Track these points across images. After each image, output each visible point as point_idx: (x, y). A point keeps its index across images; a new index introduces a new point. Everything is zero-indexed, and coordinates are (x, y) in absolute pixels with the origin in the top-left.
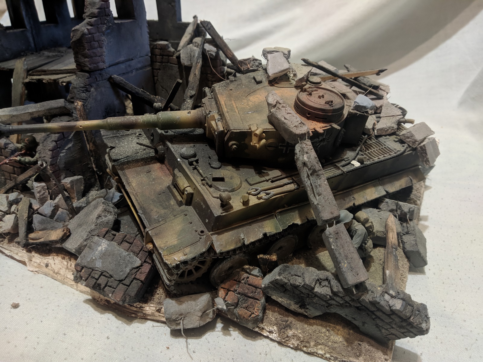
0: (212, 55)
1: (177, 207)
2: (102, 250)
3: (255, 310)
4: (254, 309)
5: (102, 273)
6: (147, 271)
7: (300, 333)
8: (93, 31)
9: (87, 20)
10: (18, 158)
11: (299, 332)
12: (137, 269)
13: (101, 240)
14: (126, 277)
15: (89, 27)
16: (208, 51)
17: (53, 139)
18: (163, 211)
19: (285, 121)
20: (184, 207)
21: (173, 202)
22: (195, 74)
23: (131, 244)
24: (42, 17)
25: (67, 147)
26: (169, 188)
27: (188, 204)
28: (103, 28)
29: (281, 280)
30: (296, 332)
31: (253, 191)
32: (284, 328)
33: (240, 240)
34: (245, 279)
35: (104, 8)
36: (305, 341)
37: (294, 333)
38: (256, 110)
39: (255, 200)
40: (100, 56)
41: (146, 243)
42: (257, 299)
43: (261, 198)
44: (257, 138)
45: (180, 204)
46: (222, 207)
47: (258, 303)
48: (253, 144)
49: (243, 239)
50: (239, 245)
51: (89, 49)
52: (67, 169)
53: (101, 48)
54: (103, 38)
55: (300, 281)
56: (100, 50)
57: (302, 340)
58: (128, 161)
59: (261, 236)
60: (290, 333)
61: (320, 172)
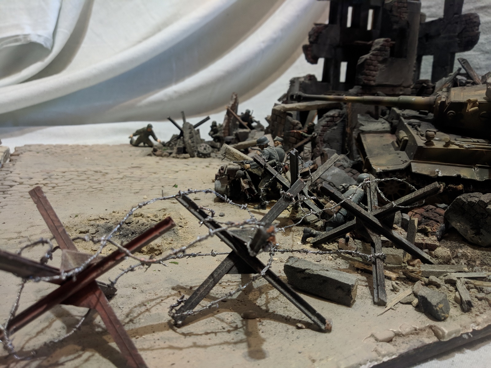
0: (462, 82)
1: (394, 151)
3: (434, 228)
4: (433, 227)
7: (469, 252)
10: (301, 132)
11: (468, 251)
13: (336, 168)
15: (371, 56)
16: (460, 80)
18: (382, 152)
20: (399, 152)
25: (333, 128)
26: (393, 143)
27: (403, 149)
28: (381, 58)
29: (460, 199)
30: (465, 252)
31: (457, 143)
32: (456, 248)
33: (435, 172)
34: (433, 210)
35: (385, 46)
36: (472, 260)
37: (464, 252)
38: (479, 95)
39: (457, 147)
40: (373, 76)
41: (364, 169)
42: (438, 222)
43: (462, 146)
44: (471, 104)
45: (396, 149)
46: (425, 143)
47: (438, 224)
48: (467, 111)
49: (438, 172)
50: (432, 175)
51: (367, 70)
52: (328, 142)
53: (376, 71)
54: (379, 65)
55: (477, 199)
56: (374, 73)
57: (469, 259)
58: (370, 132)
59: (454, 175)
60: (460, 251)
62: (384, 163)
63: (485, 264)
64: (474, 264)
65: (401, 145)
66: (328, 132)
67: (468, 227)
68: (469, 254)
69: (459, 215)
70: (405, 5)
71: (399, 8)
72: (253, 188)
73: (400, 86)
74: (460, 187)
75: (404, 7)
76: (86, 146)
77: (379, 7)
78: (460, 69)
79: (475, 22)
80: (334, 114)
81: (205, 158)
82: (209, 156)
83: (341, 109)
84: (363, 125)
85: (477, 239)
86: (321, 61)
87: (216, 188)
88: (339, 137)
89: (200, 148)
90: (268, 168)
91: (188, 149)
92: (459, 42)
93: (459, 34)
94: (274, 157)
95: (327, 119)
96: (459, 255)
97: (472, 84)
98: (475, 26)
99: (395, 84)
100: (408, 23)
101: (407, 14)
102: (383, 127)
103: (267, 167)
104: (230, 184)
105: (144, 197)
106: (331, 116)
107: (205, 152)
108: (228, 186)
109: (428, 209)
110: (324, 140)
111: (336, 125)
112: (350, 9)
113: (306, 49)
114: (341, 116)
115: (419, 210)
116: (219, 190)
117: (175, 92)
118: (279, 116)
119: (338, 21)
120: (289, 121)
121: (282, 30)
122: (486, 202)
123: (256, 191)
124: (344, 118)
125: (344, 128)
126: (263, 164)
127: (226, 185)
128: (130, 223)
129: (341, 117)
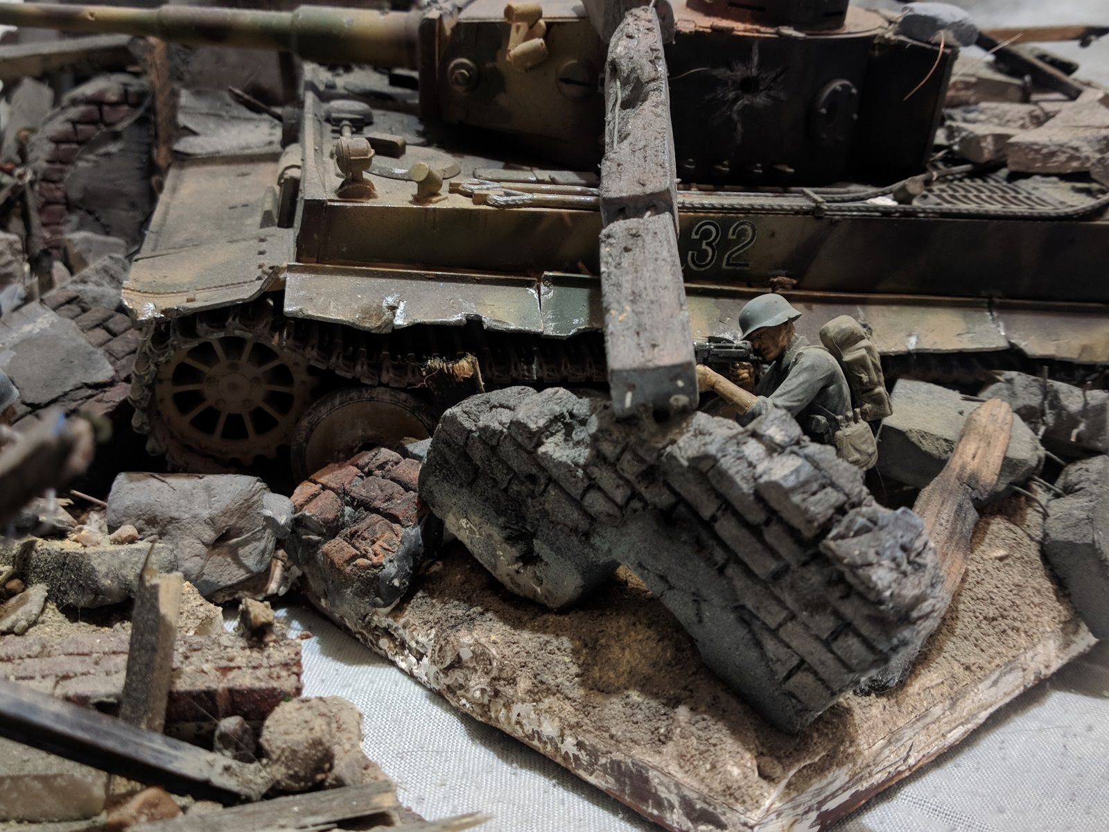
2: (30, 332)
3: (376, 547)
4: (374, 542)
6: (119, 399)
7: (495, 643)
11: (493, 638)
12: (95, 392)
13: (43, 311)
17: (70, 116)
20: (270, 230)
23: (115, 335)
27: (285, 220)
29: (455, 418)
30: (483, 640)
31: (467, 183)
32: (453, 627)
33: (380, 307)
36: (504, 675)
37: (477, 643)
42: (394, 519)
47: (393, 530)
49: (393, 309)
50: (371, 324)
52: (88, 209)
55: (506, 416)
57: (495, 673)
58: (207, 160)
59: (456, 318)
60: (466, 639)
61: (652, 85)
64: (511, 692)
66: (81, 164)
67: (497, 535)
68: (494, 651)
69: (461, 486)
74: (465, 366)
80: (104, 95)
83: (137, 74)
84: (194, 133)
85: (527, 580)
95: (74, 113)
96: (466, 654)
110: (66, 197)
111: (115, 137)
114: (133, 101)
122: (533, 426)
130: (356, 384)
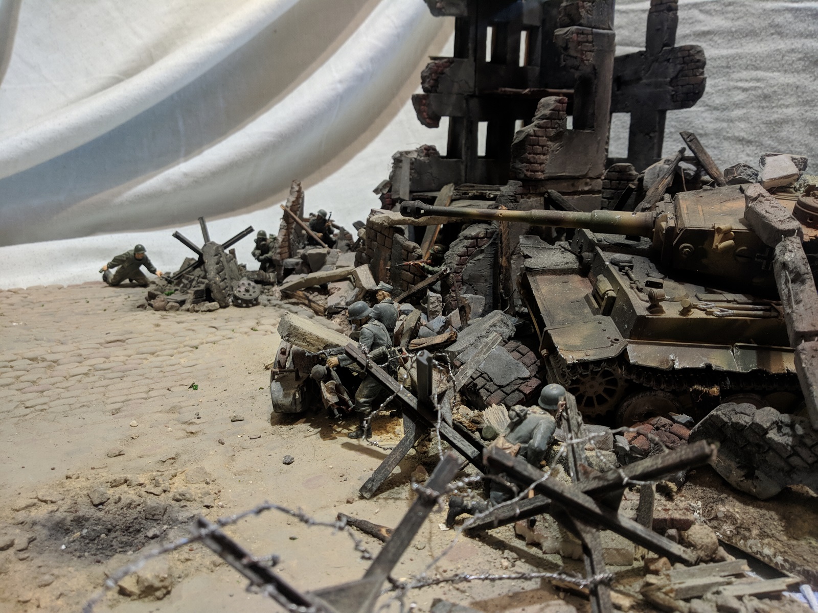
0: (689, 174)
1: (592, 315)
5: (482, 374)
6: (535, 385)
7: (737, 512)
8: (540, 134)
9: (536, 122)
10: (422, 265)
11: (737, 510)
12: (524, 381)
14: (508, 385)
15: (536, 129)
16: (684, 170)
17: (465, 244)
18: (571, 317)
19: (767, 215)
20: (600, 317)
21: (587, 310)
22: (657, 189)
23: (523, 355)
24: (481, 151)
25: (476, 258)
26: (587, 297)
27: (607, 312)
28: (552, 132)
29: (718, 416)
30: (731, 510)
31: (701, 305)
32: (713, 502)
33: (667, 360)
34: (667, 426)
35: (559, 111)
36: (743, 526)
37: (728, 511)
38: (731, 213)
39: (702, 315)
40: (541, 164)
41: (542, 350)
43: (711, 313)
44: (721, 235)
45: (595, 312)
46: (649, 309)
48: (714, 247)
49: (673, 361)
50: (665, 367)
51: (529, 154)
52: (470, 283)
53: (544, 154)
54: (549, 143)
55: (748, 419)
56: (542, 157)
57: (738, 525)
58: (544, 272)
59: (702, 365)
60: (722, 509)
61: (806, 276)
62: (579, 344)
63: (768, 536)
64: (747, 534)
65: (603, 304)
66: (469, 264)
67: (733, 465)
68: (738, 516)
70: (590, 38)
71: (579, 43)
72: (346, 397)
73: (584, 177)
74: (715, 390)
75: (587, 42)
76: (15, 292)
77: (538, 28)
78: (682, 151)
79: (698, 61)
80: (478, 234)
81: (247, 307)
82: (255, 302)
83: (490, 224)
84: (530, 257)
85: (747, 485)
86: (445, 121)
87: (275, 400)
88: (487, 272)
89: (238, 289)
90: (373, 370)
91: (215, 293)
92: (673, 93)
93: (672, 80)
94: (383, 340)
95: (467, 243)
96: (720, 515)
97: (711, 185)
98: (698, 68)
99: (577, 174)
100: (594, 69)
101: (593, 54)
102: (565, 260)
103: (371, 367)
104: (300, 389)
105: (131, 424)
106: (472, 238)
107: (247, 297)
108: (297, 395)
109: (659, 426)
110: (462, 279)
111: (482, 252)
112: (490, 30)
113: (417, 101)
114: (488, 236)
115: (642, 426)
116: (279, 402)
117: (186, 175)
118: (380, 233)
119: (471, 52)
120: (398, 242)
121: (372, 60)
122: (765, 426)
123: (350, 402)
124: (495, 239)
125: (496, 257)
126: (364, 363)
127: (293, 391)
128: (102, 504)
129: (490, 238)
130: (650, 389)
